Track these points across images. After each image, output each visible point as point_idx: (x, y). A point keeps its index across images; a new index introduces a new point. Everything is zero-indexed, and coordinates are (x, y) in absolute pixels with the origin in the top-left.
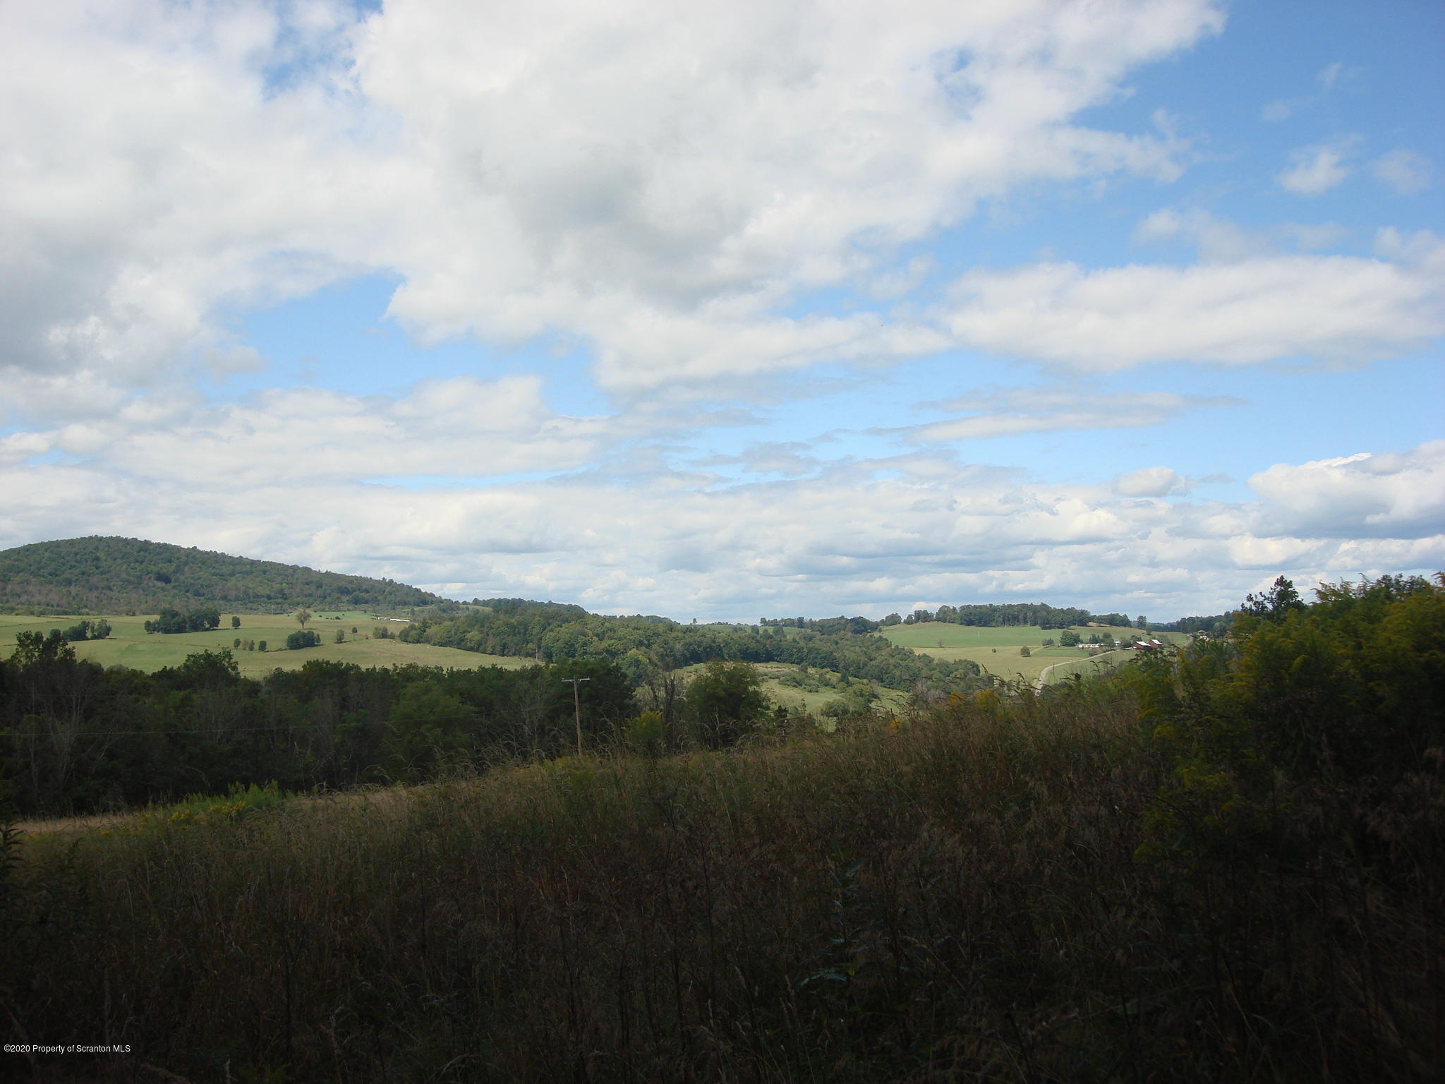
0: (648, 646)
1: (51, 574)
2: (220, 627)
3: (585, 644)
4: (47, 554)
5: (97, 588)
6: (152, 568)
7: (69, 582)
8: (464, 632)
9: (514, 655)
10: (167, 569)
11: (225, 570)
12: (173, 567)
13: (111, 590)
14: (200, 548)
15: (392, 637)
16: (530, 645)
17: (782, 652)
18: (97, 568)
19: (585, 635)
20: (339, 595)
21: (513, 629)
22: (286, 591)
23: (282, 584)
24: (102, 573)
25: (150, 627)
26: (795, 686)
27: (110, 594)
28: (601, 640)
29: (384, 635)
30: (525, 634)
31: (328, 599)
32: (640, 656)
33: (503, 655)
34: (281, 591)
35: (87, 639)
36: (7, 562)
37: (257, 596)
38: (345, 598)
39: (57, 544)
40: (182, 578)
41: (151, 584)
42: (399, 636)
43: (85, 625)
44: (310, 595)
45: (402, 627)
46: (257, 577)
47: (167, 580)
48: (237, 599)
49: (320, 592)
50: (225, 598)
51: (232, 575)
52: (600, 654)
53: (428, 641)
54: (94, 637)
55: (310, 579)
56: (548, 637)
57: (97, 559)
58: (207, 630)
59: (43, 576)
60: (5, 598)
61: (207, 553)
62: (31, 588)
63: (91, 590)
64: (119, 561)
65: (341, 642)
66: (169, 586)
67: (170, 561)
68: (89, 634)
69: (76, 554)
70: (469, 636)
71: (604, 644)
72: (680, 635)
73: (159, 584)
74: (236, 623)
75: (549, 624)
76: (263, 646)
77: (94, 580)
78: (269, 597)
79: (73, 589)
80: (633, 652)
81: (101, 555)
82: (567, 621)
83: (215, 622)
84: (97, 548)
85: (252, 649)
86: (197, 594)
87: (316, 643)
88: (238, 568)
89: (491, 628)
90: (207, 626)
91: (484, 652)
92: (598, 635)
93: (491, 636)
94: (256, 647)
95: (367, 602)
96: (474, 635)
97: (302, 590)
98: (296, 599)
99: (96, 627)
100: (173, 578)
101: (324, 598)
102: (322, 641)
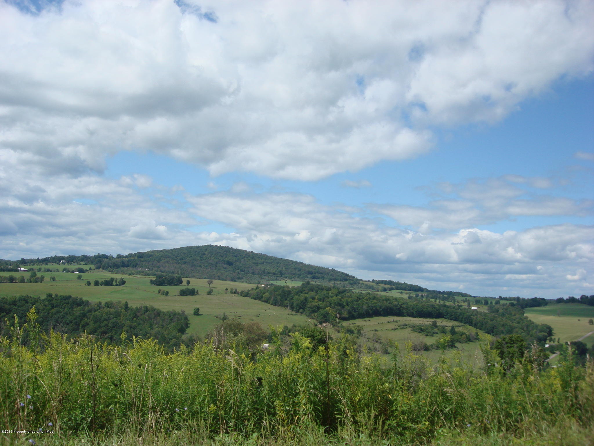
1: (180, 259)
2: (182, 284)
6: (226, 259)
9: (280, 306)
10: (231, 258)
12: (236, 259)
16: (287, 302)
20: (306, 274)
22: (283, 272)
23: (283, 268)
24: (202, 260)
25: (152, 282)
30: (288, 296)
31: (302, 276)
33: (275, 305)
34: (281, 271)
35: (113, 286)
37: (269, 273)
38: (310, 276)
39: (191, 248)
40: (238, 263)
42: (240, 293)
43: (112, 279)
44: (294, 274)
46: (274, 264)
47: (230, 264)
48: (258, 274)
49: (298, 273)
50: (253, 273)
51: (262, 263)
52: (312, 308)
53: (250, 297)
54: (117, 285)
57: (204, 254)
58: (176, 285)
59: (176, 260)
64: (213, 255)
65: (210, 294)
67: (237, 257)
68: (114, 283)
70: (265, 295)
73: (225, 266)
77: (196, 263)
78: (274, 274)
81: (207, 253)
83: (181, 282)
84: (206, 250)
85: (163, 294)
87: (196, 294)
90: (176, 283)
91: (269, 303)
94: (165, 293)
95: (319, 278)
96: (267, 295)
97: (291, 271)
98: (286, 275)
99: (118, 281)
100: (234, 263)
101: (300, 275)
102: (199, 293)
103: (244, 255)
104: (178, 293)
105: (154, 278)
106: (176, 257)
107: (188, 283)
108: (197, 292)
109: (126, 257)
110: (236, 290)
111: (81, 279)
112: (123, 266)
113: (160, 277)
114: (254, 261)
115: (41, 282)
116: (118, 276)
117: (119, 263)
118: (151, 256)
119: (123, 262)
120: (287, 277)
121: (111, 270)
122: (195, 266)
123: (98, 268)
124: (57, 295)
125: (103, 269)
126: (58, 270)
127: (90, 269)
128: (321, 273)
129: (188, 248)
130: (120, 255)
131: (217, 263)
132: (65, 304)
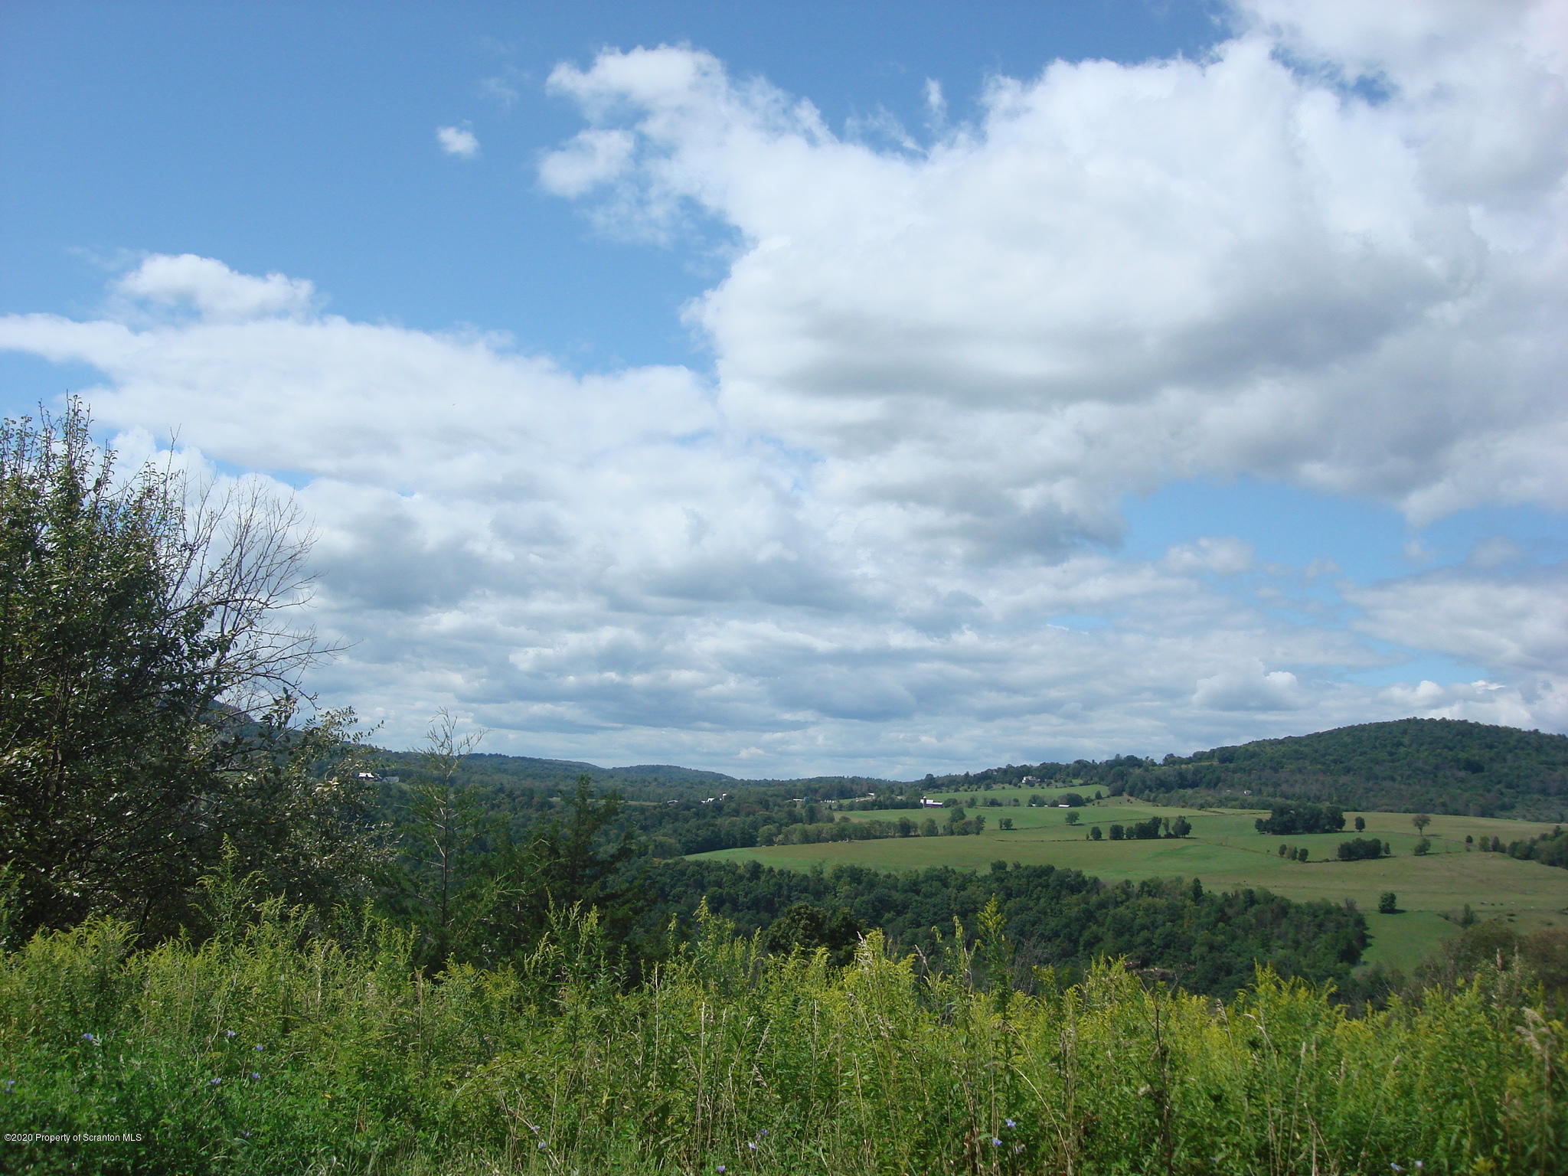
1: (1333, 761)
2: (1344, 829)
6: (1462, 754)
12: (1490, 754)
15: (1502, 850)
24: (1394, 761)
25: (1261, 826)
29: (1493, 846)
35: (1160, 837)
36: (1296, 747)
39: (1362, 728)
40: (1498, 766)
42: (1510, 849)
43: (1156, 822)
45: (1518, 838)
48: (1558, 794)
50: (1544, 792)
53: (1536, 858)
54: (1169, 836)
57: (1399, 744)
58: (1328, 831)
64: (1424, 747)
65: (1426, 854)
66: (1473, 776)
67: (1493, 746)
68: (1162, 832)
73: (1460, 774)
76: (1304, 856)
77: (1378, 769)
81: (1407, 740)
83: (1341, 823)
84: (1405, 732)
85: (1295, 857)
87: (1383, 854)
99: (1172, 824)
100: (1487, 767)
102: (1393, 852)
104: (1335, 855)
105: (1266, 815)
106: (1324, 756)
107: (1360, 824)
108: (1387, 850)
109: (1189, 760)
110: (1496, 841)
111: (1077, 822)
112: (1183, 786)
113: (1281, 811)
114: (1543, 758)
115: (978, 833)
116: (1170, 813)
117: (1172, 778)
119: (1181, 775)
121: (1153, 795)
122: (1377, 777)
123: (1118, 793)
124: (1017, 866)
125: (1131, 794)
126: (1016, 801)
127: (1099, 796)
129: (1351, 730)
130: (1171, 755)
131: (1437, 767)
132: (1040, 888)
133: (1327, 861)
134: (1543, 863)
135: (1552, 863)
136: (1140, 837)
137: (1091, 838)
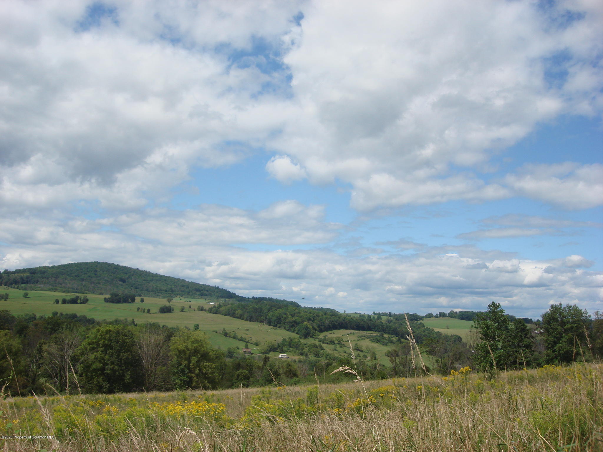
0: (313, 321)
1: (76, 276)
2: (135, 302)
3: (285, 318)
4: (76, 268)
5: (94, 283)
6: (118, 276)
7: (83, 280)
8: (235, 310)
9: (255, 321)
10: (125, 277)
11: (149, 278)
12: (127, 276)
13: (100, 284)
14: (140, 269)
15: (205, 310)
16: (262, 317)
17: (375, 327)
18: (95, 275)
19: (286, 314)
20: (195, 292)
21: (256, 310)
22: (173, 289)
23: (172, 285)
24: (97, 277)
25: (106, 300)
26: (377, 342)
27: (99, 285)
28: (293, 317)
29: (201, 309)
30: (261, 312)
31: (191, 293)
32: (308, 325)
33: (251, 321)
34: (171, 289)
35: (78, 303)
37: (161, 290)
38: (198, 293)
39: (81, 264)
40: (130, 281)
41: (117, 283)
42: (208, 310)
43: (77, 298)
44: (183, 291)
45: (210, 307)
46: (162, 282)
47: (124, 281)
48: (152, 291)
49: (187, 290)
51: (152, 281)
52: (291, 323)
53: (220, 313)
54: (81, 303)
55: (184, 284)
56: (270, 314)
57: (96, 271)
58: (130, 303)
59: (73, 277)
60: (55, 285)
61: (143, 271)
62: (67, 281)
63: (91, 283)
64: (105, 272)
65: (183, 311)
66: (124, 284)
67: (126, 274)
68: (79, 301)
69: (88, 268)
70: (237, 312)
71: (293, 319)
72: (329, 317)
73: (120, 283)
74: (142, 301)
75: (271, 309)
76: (149, 311)
77: (93, 280)
78: (166, 291)
79: (84, 283)
80: (305, 323)
81: (98, 269)
82: (280, 308)
83: (133, 300)
84: (97, 266)
85: (144, 312)
86: (136, 288)
87: (172, 311)
88: (155, 278)
89: (247, 309)
90: (130, 301)
91: (243, 319)
92: (292, 315)
93: (246, 313)
94: (146, 311)
95: (207, 295)
96: (239, 312)
97: (180, 288)
98: (177, 293)
99: (82, 299)
100: (127, 281)
101: (189, 292)
103: (132, 273)
105: (108, 296)
106: (71, 274)
114: (143, 278)
118: (44, 272)
120: (178, 294)
128: (207, 291)
130: (6, 270)
133: (156, 313)
134: (222, 315)
135: (226, 315)
136: (71, 304)
137: (55, 303)
